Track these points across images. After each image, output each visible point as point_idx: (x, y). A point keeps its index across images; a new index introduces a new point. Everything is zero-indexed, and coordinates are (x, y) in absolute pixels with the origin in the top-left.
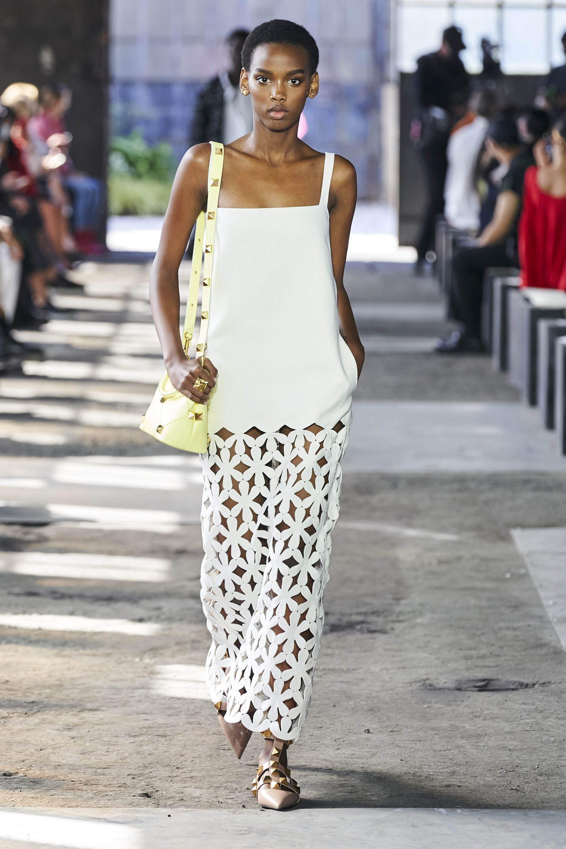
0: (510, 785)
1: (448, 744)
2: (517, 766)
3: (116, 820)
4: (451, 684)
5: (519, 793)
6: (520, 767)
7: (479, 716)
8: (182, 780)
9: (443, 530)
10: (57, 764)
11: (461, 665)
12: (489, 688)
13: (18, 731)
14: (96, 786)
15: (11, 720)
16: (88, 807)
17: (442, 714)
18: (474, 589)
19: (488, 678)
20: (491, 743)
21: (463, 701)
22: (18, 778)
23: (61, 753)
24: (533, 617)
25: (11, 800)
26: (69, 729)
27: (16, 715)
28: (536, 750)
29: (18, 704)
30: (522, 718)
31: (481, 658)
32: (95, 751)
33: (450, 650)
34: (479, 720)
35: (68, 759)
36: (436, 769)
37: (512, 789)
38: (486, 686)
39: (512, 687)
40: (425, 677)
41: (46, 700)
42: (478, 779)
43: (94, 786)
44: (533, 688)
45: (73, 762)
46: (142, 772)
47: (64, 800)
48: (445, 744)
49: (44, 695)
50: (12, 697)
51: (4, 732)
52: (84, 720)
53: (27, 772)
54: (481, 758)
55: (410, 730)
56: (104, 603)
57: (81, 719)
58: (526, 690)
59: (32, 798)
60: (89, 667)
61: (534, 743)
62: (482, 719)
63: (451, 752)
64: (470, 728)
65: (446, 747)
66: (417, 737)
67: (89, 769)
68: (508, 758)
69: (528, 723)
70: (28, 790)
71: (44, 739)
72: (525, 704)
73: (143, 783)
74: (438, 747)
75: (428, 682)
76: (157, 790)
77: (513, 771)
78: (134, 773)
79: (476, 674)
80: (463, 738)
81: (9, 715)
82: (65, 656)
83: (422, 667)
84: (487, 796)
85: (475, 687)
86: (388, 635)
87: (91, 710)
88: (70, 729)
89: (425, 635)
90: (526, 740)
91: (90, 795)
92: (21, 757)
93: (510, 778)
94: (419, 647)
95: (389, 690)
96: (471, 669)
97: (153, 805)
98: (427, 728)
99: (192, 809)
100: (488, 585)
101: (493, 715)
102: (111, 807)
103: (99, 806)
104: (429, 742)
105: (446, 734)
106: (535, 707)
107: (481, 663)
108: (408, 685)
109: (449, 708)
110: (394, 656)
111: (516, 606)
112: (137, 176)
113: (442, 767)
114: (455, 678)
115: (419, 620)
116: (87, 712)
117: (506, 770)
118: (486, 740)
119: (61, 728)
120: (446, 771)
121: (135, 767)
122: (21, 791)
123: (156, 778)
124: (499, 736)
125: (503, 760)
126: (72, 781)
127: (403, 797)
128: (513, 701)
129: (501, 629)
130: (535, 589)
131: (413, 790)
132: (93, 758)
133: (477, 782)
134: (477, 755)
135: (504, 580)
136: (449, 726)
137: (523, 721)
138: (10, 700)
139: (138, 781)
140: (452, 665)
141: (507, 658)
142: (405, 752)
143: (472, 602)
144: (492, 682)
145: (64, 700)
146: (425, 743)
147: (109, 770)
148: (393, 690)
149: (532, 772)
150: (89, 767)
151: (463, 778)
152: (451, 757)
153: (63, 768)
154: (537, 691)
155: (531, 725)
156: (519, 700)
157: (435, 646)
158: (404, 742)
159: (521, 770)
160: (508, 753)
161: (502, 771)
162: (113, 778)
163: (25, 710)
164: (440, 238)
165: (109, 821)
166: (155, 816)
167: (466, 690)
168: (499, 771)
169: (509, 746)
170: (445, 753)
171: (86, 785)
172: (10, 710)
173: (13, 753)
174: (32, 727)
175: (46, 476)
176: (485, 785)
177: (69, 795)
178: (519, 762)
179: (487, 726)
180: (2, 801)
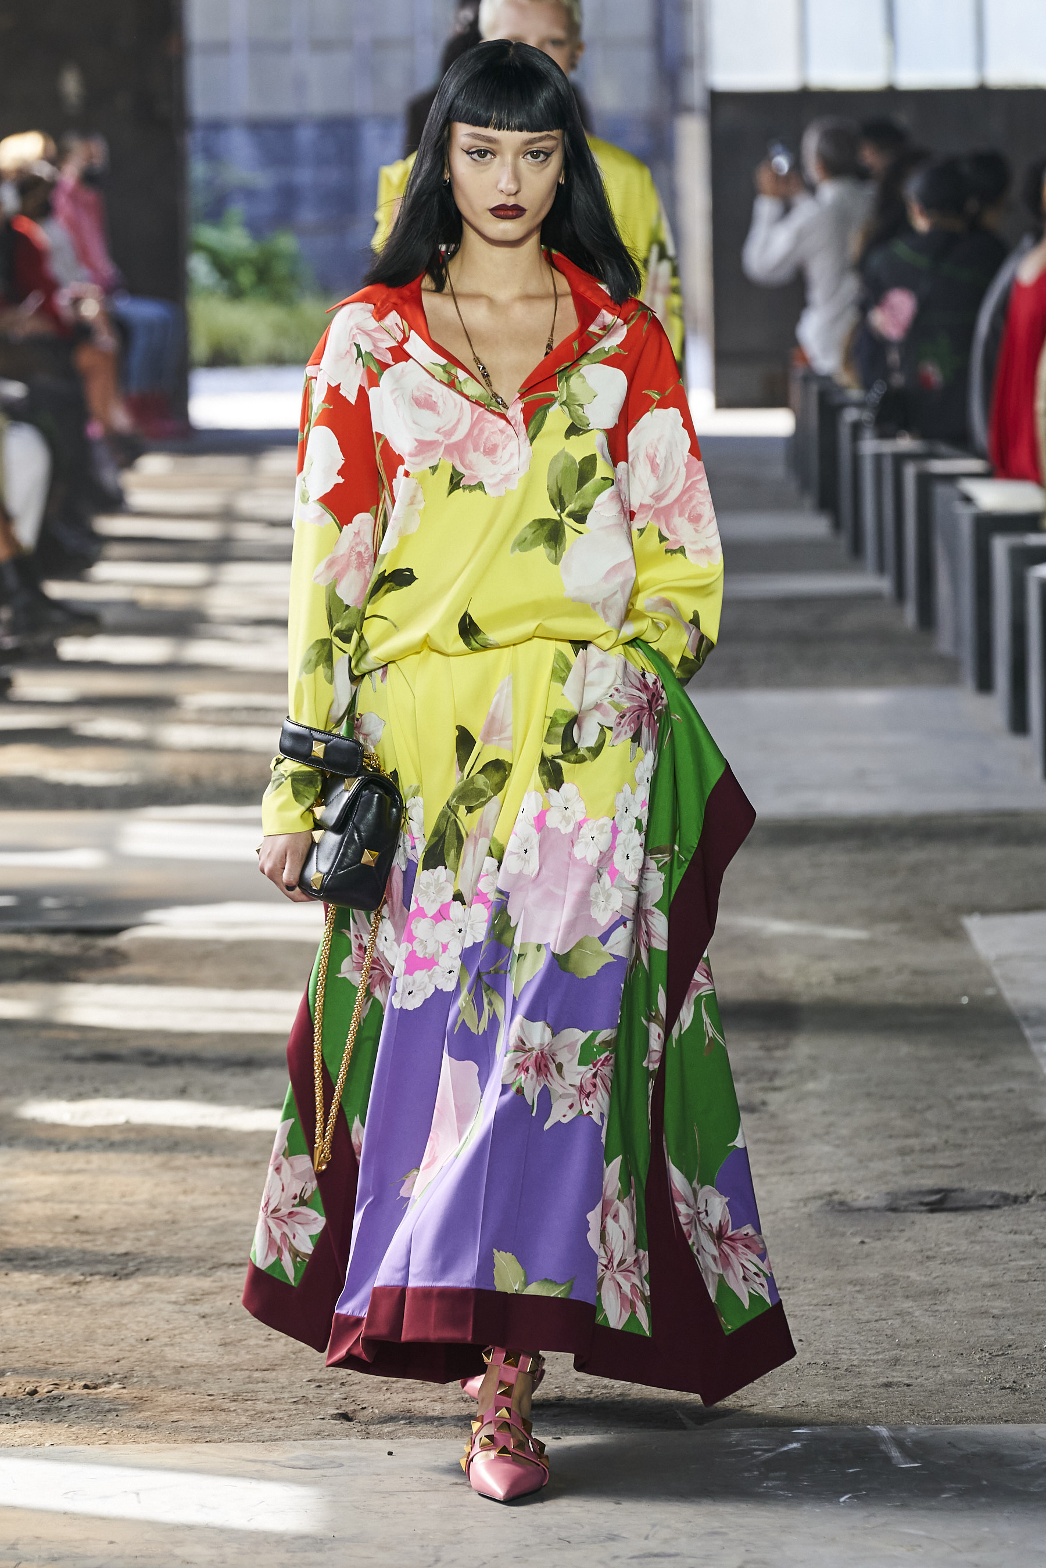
0: (1000, 1380)
1: (882, 1309)
2: (1010, 1346)
3: (294, 1463)
4: (879, 1201)
5: (1017, 1393)
6: (1014, 1347)
7: (934, 1257)
8: (408, 1387)
9: (839, 921)
10: (179, 1365)
11: (894, 1165)
12: (948, 1205)
13: (103, 1306)
14: (253, 1402)
15: (90, 1287)
16: (241, 1441)
17: (868, 1256)
19: (945, 1187)
20: (959, 1306)
21: (903, 1230)
22: (110, 1392)
23: (184, 1345)
24: (1016, 1075)
25: (101, 1432)
26: (195, 1301)
27: (97, 1277)
28: (1042, 1316)
29: (100, 1258)
30: (1011, 1258)
31: (928, 1151)
32: (245, 1340)
33: (871, 1139)
34: (934, 1265)
35: (198, 1355)
36: (864, 1355)
38: (941, 1201)
39: (989, 1203)
40: (829, 1189)
41: (150, 1251)
42: (941, 1370)
43: (249, 1402)
44: (1027, 1204)
45: (207, 1361)
46: (334, 1375)
47: (197, 1429)
48: (876, 1309)
49: (145, 1241)
50: (88, 1246)
51: (78, 1310)
52: (220, 1284)
53: (125, 1381)
54: (943, 1332)
55: (811, 1286)
56: (238, 1070)
57: (214, 1281)
58: (1015, 1206)
59: (139, 1427)
60: (222, 1188)
61: (1038, 1303)
62: (940, 1262)
63: (887, 1323)
64: (918, 1278)
65: (878, 1314)
66: (825, 1298)
67: (238, 1373)
68: (993, 1332)
69: (1023, 1268)
70: (130, 1414)
71: (151, 1320)
72: (1016, 1233)
73: (336, 1395)
74: (864, 1315)
75: (836, 1198)
76: (364, 1406)
77: (1003, 1354)
78: (319, 1377)
79: (922, 1182)
80: (907, 1297)
81: (85, 1278)
82: (177, 1168)
83: (824, 1171)
84: (960, 1401)
85: (922, 1204)
86: (756, 1115)
87: (233, 1265)
88: (197, 1300)
89: (824, 1113)
90: (1022, 1299)
91: (244, 1419)
92: (113, 1352)
93: (998, 1368)
94: (815, 1136)
95: (769, 1214)
96: (913, 1172)
97: (358, 1434)
98: (841, 1281)
99: (429, 1440)
101: (958, 1254)
102: (283, 1440)
103: (262, 1438)
104: (846, 1307)
105: (878, 1292)
106: (1032, 1237)
107: (929, 1160)
108: (801, 1204)
109: (878, 1244)
110: (770, 1152)
111: (985, 1055)
112: (236, 294)
113: (873, 1351)
114: (884, 1188)
115: (811, 1086)
117: (990, 1354)
118: (949, 1299)
119: (182, 1300)
120: (881, 1359)
121: (320, 1367)
122: (117, 1416)
123: (359, 1385)
124: (972, 1293)
125: (982, 1336)
127: (807, 1406)
128: (992, 1229)
129: (959, 1098)
130: (1015, 1024)
131: (825, 1394)
132: (243, 1352)
133: (939, 1376)
134: (935, 1328)
135: (958, 1008)
136: (882, 1276)
137: (1013, 1263)
138: (84, 1252)
139: (328, 1392)
140: (877, 1166)
141: (976, 1150)
142: (805, 1326)
143: (904, 1050)
144: (953, 1194)
145: (182, 1248)
146: (840, 1308)
147: (274, 1373)
148: (775, 1213)
149: (1038, 1355)
150: (237, 1368)
151: (913, 1371)
152: (889, 1332)
153: (192, 1372)
154: (1035, 1209)
155: (1028, 1271)
156: (1004, 1226)
157: (844, 1132)
158: (802, 1308)
159: (1017, 1353)
160: (991, 1322)
161: (983, 1354)
162: (283, 1388)
163: (113, 1268)
164: (795, 392)
165: (280, 1466)
166: (364, 1454)
167: (905, 1211)
168: (978, 1356)
169: (991, 1311)
170: (878, 1325)
171: (234, 1401)
172: (86, 1269)
173: (98, 1347)
174: (129, 1300)
175: (106, 843)
176: (954, 1382)
177: (206, 1420)
178: (1013, 1337)
179: (949, 1274)
180: (85, 1435)
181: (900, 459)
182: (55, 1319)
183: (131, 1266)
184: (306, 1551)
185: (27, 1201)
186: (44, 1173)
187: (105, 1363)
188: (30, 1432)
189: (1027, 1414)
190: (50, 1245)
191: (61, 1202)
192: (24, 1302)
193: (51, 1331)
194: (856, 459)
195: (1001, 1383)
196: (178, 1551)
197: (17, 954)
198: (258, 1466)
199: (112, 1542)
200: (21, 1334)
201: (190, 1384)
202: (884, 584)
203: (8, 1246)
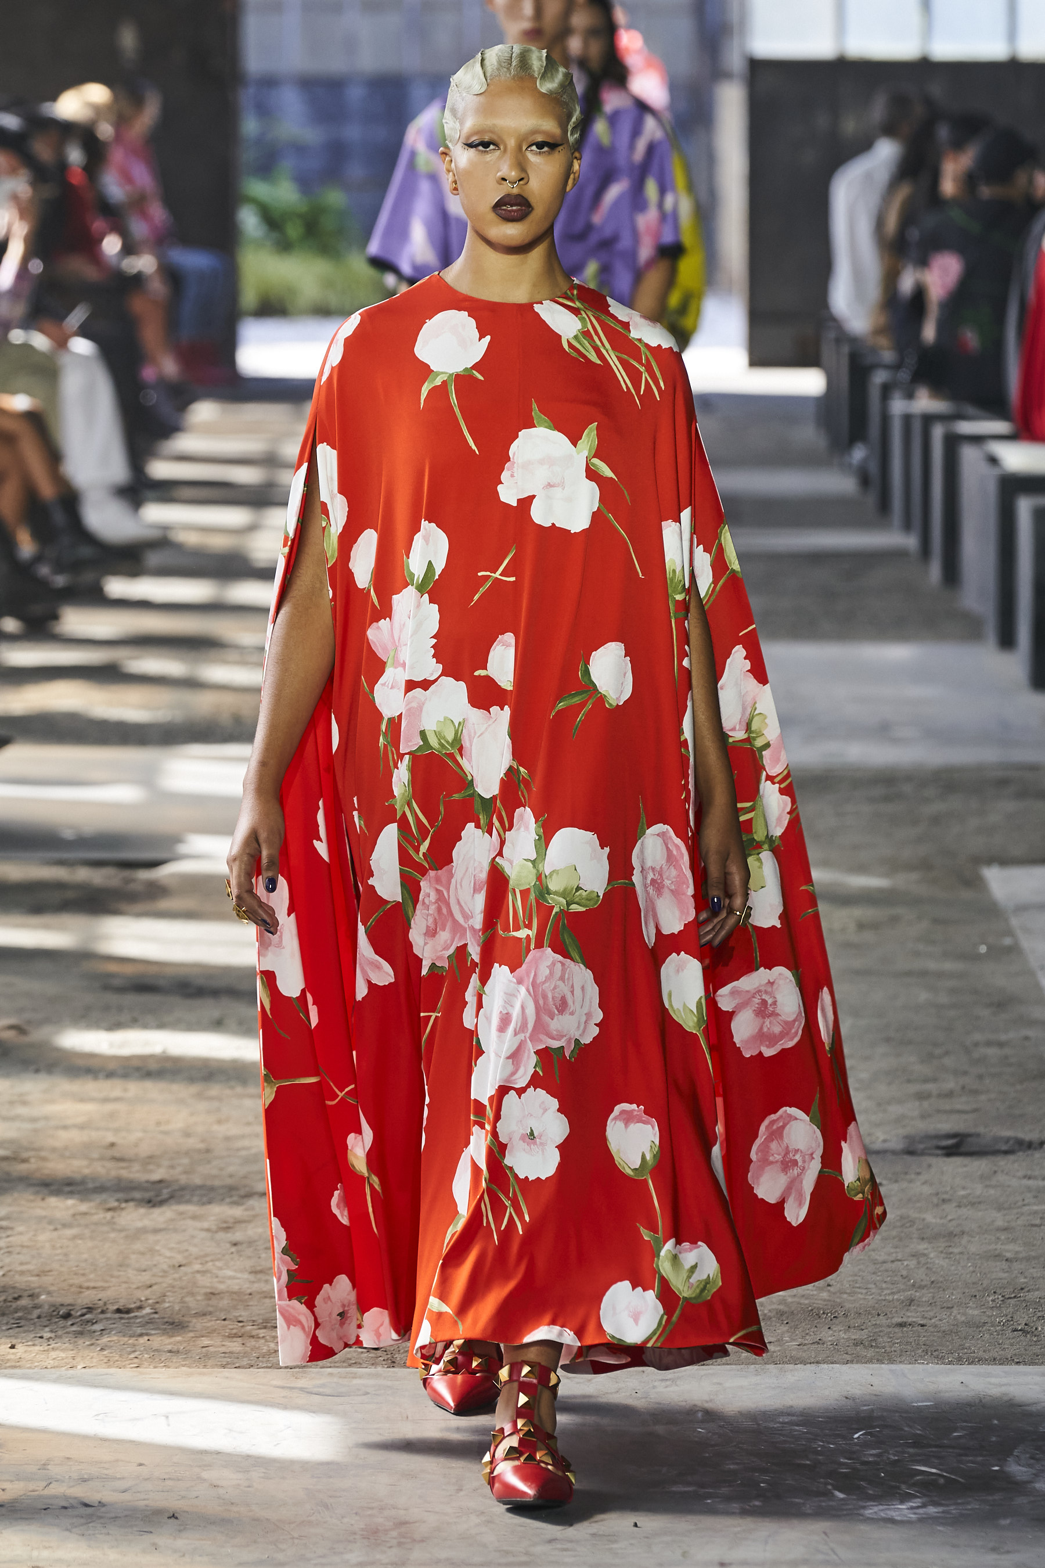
0: (1012, 1322)
1: (898, 1250)
2: (1022, 1289)
3: (321, 1390)
4: (896, 1144)
5: (1028, 1336)
6: (1026, 1290)
7: (950, 1200)
9: (861, 869)
10: (209, 1290)
11: (912, 1108)
12: (963, 1149)
13: (137, 1232)
15: (124, 1213)
16: (270, 1368)
18: (924, 974)
19: (961, 1131)
20: (973, 1249)
21: (919, 1174)
22: (142, 1317)
23: (215, 1272)
24: (1032, 1023)
25: (132, 1356)
26: (227, 1229)
27: (131, 1204)
29: (135, 1185)
30: (1024, 1203)
31: (945, 1096)
33: (890, 1084)
34: (947, 1207)
36: (880, 1295)
37: (1016, 1330)
38: (957, 1146)
39: (1004, 1148)
41: (183, 1179)
42: (955, 1311)
44: (1041, 1150)
45: (238, 1288)
47: (227, 1355)
48: (893, 1250)
49: (179, 1169)
50: (124, 1174)
51: (112, 1235)
52: (252, 1213)
53: (157, 1306)
54: (957, 1274)
57: (246, 1210)
58: (1029, 1152)
59: (170, 1351)
60: (255, 1118)
62: (955, 1205)
63: (903, 1264)
64: (934, 1221)
65: (894, 1255)
68: (1006, 1275)
69: (1036, 1212)
70: (161, 1338)
71: (184, 1247)
72: (1030, 1178)
74: (880, 1255)
77: (1015, 1297)
79: (939, 1126)
80: (923, 1239)
81: (120, 1205)
82: (210, 1099)
84: (973, 1342)
85: (938, 1148)
88: (229, 1228)
90: (1035, 1242)
92: (146, 1278)
93: (1010, 1310)
96: (930, 1116)
97: (384, 1363)
100: (948, 966)
101: (973, 1198)
105: (894, 1233)
107: (946, 1105)
109: (895, 1187)
111: (1002, 1003)
112: (284, 246)
113: (888, 1292)
114: (902, 1132)
116: (256, 1197)
117: (1003, 1296)
118: (964, 1241)
119: (214, 1228)
120: (897, 1299)
122: (149, 1340)
124: (986, 1236)
125: (995, 1279)
126: (239, 1322)
127: (823, 1344)
128: (1007, 1174)
129: (976, 1044)
130: (1031, 973)
131: (841, 1333)
133: (952, 1317)
134: (949, 1270)
135: (977, 958)
136: (899, 1218)
137: (1026, 1208)
138: (119, 1180)
140: (895, 1110)
141: (992, 1096)
143: (923, 996)
144: (969, 1139)
145: (215, 1177)
151: (927, 1312)
152: (904, 1273)
153: (222, 1298)
155: (1041, 1215)
156: (1018, 1171)
157: (864, 1076)
159: (1030, 1296)
160: (1004, 1265)
161: (996, 1296)
163: (147, 1195)
164: (828, 351)
165: (308, 1393)
166: (389, 1383)
167: (923, 1153)
168: (991, 1298)
169: (1004, 1254)
170: (894, 1266)
171: (265, 1328)
172: (120, 1195)
173: (131, 1273)
174: (162, 1226)
175: (147, 779)
176: (968, 1324)
177: (235, 1346)
178: (1026, 1280)
179: (964, 1217)
180: (116, 1358)
181: (928, 419)
182: (90, 1244)
183: (165, 1193)
184: (330, 1477)
185: (65, 1127)
186: (82, 1100)
187: (138, 1288)
188: (62, 1355)
189: (1037, 1356)
190: (86, 1171)
191: (98, 1129)
192: (59, 1227)
193: (85, 1256)
194: (886, 419)
195: (1013, 1325)
196: (205, 1475)
197: (59, 886)
198: (285, 1393)
199: (140, 1465)
200: (57, 1258)
201: (221, 1310)
202: (910, 542)
203: (46, 1172)
